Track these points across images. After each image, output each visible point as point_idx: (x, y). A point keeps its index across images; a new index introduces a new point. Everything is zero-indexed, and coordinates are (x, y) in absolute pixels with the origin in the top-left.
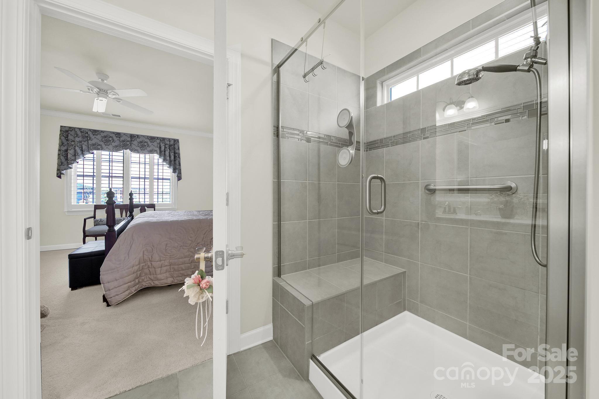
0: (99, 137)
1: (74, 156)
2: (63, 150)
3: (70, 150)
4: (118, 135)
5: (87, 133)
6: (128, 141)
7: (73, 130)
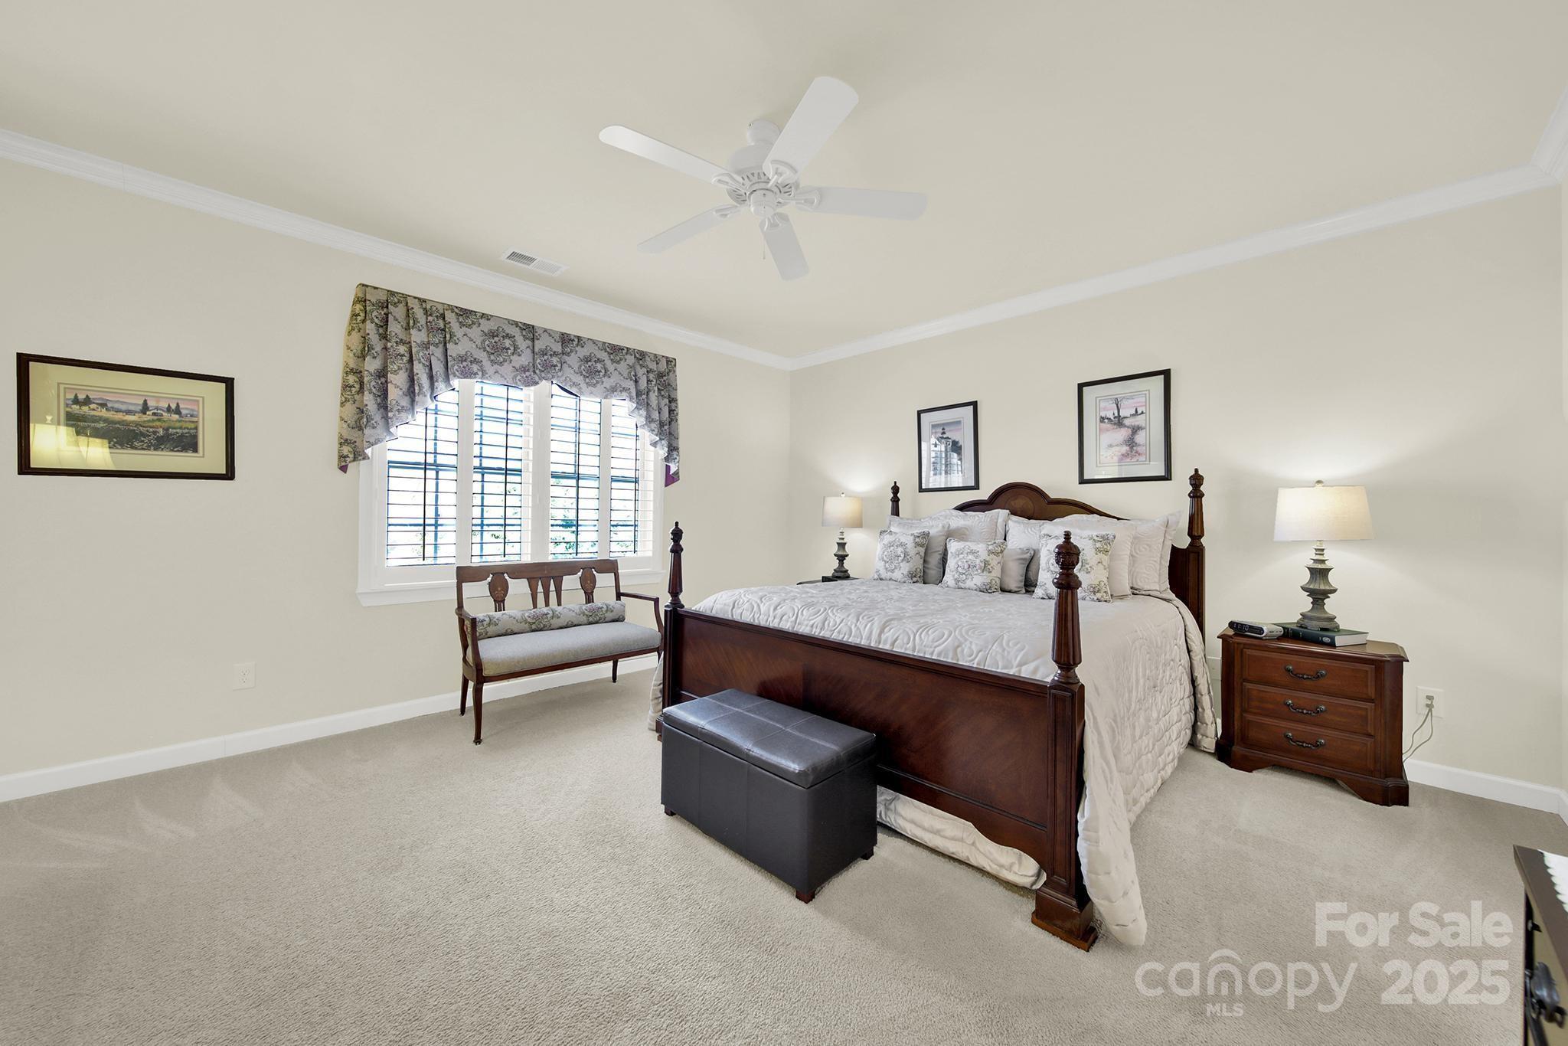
0: (475, 333)
1: (406, 396)
2: (372, 370)
3: (395, 372)
4: (530, 331)
5: (443, 316)
6: (555, 354)
7: (399, 302)
